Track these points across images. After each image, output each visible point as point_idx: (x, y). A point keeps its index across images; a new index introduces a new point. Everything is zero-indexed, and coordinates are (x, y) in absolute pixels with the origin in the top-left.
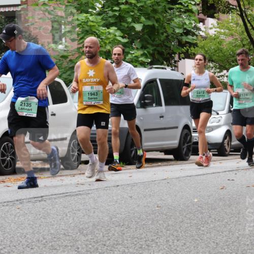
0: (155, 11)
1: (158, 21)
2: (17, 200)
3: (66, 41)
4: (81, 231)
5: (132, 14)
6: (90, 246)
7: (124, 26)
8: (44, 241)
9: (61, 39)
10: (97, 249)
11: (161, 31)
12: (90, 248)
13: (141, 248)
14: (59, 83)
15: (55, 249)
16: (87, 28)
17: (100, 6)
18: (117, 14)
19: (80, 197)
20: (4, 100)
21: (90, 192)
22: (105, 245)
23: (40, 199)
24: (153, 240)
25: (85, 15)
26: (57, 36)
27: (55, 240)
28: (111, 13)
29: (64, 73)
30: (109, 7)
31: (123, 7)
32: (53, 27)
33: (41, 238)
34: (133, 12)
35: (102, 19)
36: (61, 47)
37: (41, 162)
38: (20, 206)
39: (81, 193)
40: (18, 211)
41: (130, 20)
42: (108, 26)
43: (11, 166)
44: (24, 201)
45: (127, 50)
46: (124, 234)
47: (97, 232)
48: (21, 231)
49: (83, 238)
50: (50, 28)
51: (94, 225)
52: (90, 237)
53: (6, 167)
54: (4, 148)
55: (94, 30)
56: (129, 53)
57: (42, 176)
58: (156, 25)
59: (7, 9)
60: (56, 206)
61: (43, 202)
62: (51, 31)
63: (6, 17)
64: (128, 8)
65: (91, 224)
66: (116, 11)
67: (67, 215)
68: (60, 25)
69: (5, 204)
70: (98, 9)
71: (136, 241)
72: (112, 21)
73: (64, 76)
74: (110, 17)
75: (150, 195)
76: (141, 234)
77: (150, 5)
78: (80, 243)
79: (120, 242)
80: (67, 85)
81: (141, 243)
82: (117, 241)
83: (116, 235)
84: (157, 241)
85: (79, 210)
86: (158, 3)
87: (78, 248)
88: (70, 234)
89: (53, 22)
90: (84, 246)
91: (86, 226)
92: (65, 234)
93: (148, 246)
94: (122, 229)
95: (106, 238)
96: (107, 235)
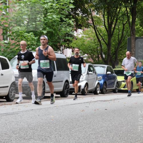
0: (53, 25)
1: (54, 30)
3: (9, 39)
4: (13, 132)
10: (21, 141)
11: (56, 35)
12: (17, 141)
13: (42, 140)
14: (5, 60)
19: (14, 115)
21: (18, 113)
22: (25, 139)
24: (48, 136)
26: (5, 37)
29: (8, 54)
32: (3, 32)
39: (14, 113)
47: (21, 132)
49: (14, 136)
51: (20, 129)
52: (18, 135)
58: (54, 32)
60: (2, 120)
62: (2, 34)
65: (18, 129)
67: (7, 124)
68: (7, 31)
71: (40, 137)
73: (8, 56)
75: (48, 114)
76: (43, 134)
77: (51, 22)
78: (12, 138)
79: (32, 138)
80: (10, 60)
81: (43, 138)
82: (31, 137)
83: (31, 134)
84: (50, 137)
85: (13, 122)
86: (55, 21)
87: (11, 141)
88: (8, 134)
89: (3, 30)
90: (14, 139)
91: (16, 130)
92: (5, 134)
93: (46, 139)
94: (34, 131)
95: (25, 136)
96: (26, 134)
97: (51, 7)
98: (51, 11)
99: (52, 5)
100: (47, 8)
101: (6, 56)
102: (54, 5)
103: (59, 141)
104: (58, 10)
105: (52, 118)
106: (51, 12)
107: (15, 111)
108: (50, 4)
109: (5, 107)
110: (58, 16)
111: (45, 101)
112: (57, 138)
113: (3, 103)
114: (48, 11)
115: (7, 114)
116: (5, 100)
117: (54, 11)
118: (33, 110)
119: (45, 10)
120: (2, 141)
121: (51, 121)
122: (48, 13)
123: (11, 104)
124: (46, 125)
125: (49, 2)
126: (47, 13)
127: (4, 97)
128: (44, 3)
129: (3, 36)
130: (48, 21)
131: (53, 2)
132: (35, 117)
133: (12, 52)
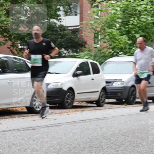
0: (146, 28)
1: (148, 33)
2: (73, 122)
3: (101, 43)
4: (104, 138)
5: (135, 29)
6: (109, 145)
7: (130, 36)
8: (86, 142)
9: (98, 42)
10: (112, 147)
11: (149, 38)
12: (109, 146)
13: (134, 147)
14: (96, 64)
15: (91, 146)
16: (112, 36)
17: (119, 26)
18: (127, 29)
19: (104, 121)
20: (69, 72)
21: (109, 118)
22: (116, 145)
23: (84, 121)
24: (140, 143)
25: (111, 30)
26: (96, 40)
27: (91, 142)
28: (124, 29)
29: (99, 59)
30: (123, 26)
31: (130, 26)
32: (95, 36)
33: (84, 141)
34: (135, 28)
35: (120, 32)
36: (98, 46)
37: (85, 103)
38: (74, 125)
39: (105, 118)
40: (73, 127)
41: (133, 32)
42: (122, 35)
43: (71, 105)
44: (77, 122)
45: (131, 47)
46: (125, 139)
47: (112, 138)
48: (75, 137)
49: (105, 141)
50: (93, 37)
51: (111, 135)
52: (108, 141)
53: (68, 105)
54: (68, 96)
55: (115, 37)
56: (132, 49)
57: (86, 110)
58: (147, 35)
59: (73, 28)
60: (93, 125)
61: (86, 123)
62: (94, 38)
63: (72, 32)
64: (133, 27)
65: (109, 134)
66: (126, 28)
67: (97, 130)
68: (98, 35)
69: (67, 123)
70: (118, 27)
71: (132, 143)
72: (124, 33)
73: (99, 60)
74: (123, 31)
75: (140, 120)
76: (134, 140)
77: (144, 25)
78: (103, 143)
79: (124, 144)
80: (100, 65)
81: (134, 144)
82: (122, 143)
83: (122, 140)
84: (142, 143)
85: (103, 127)
86: (148, 24)
87: (102, 146)
88: (99, 139)
89: (95, 34)
90: (105, 145)
91: (107, 135)
92: (96, 139)
93: (138, 146)
94: (125, 137)
95: (117, 142)
96: (117, 140)
97: (145, 9)
98: (145, 13)
99: (146, 7)
100: (141, 10)
101: (97, 61)
102: (148, 7)
103: (152, 148)
104: (152, 12)
105: (144, 124)
106: (144, 15)
107: (105, 116)
108: (144, 6)
109: (95, 112)
110: (152, 19)
111: (136, 106)
112: (149, 145)
113: (93, 108)
114: (142, 13)
115: (97, 119)
116: (95, 105)
117: (148, 13)
118: (123, 115)
119: (139, 13)
120: (92, 146)
121: (143, 127)
122: (142, 15)
123: (101, 110)
124: (138, 131)
125: (143, 4)
126: (140, 16)
127: (95, 102)
128: (138, 5)
129: (95, 40)
130: (142, 24)
131: (147, 4)
132: (126, 123)
133: (103, 56)
